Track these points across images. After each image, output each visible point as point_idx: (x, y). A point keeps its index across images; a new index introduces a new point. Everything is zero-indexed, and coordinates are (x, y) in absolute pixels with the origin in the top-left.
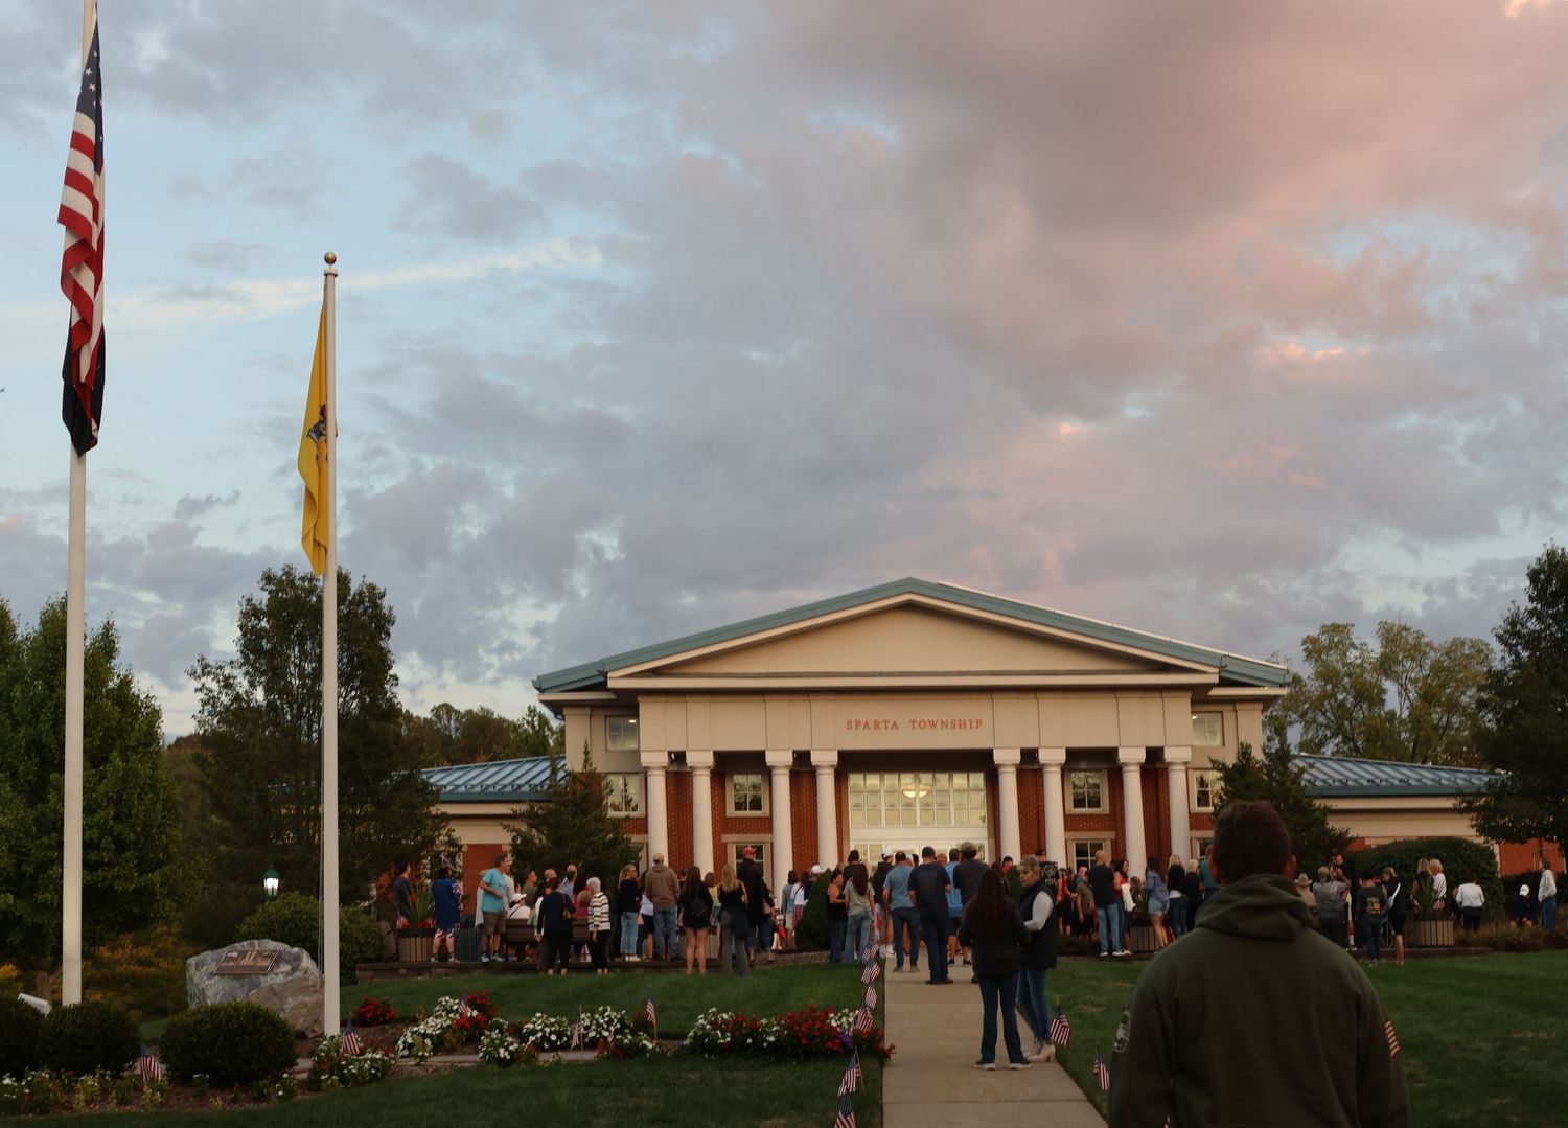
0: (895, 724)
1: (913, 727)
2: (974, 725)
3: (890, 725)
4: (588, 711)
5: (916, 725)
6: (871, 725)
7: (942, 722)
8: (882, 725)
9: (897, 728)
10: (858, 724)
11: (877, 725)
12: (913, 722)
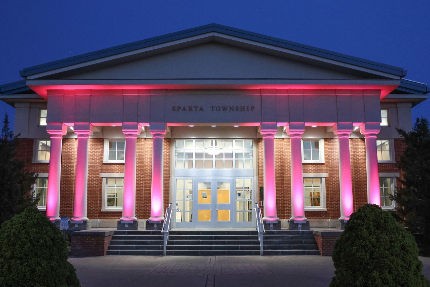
0: (201, 109)
1: (213, 111)
2: (250, 109)
3: (198, 109)
4: (28, 105)
5: (214, 109)
6: (187, 109)
7: (230, 108)
8: (193, 109)
9: (203, 111)
10: (179, 108)
11: (190, 109)
12: (213, 107)
